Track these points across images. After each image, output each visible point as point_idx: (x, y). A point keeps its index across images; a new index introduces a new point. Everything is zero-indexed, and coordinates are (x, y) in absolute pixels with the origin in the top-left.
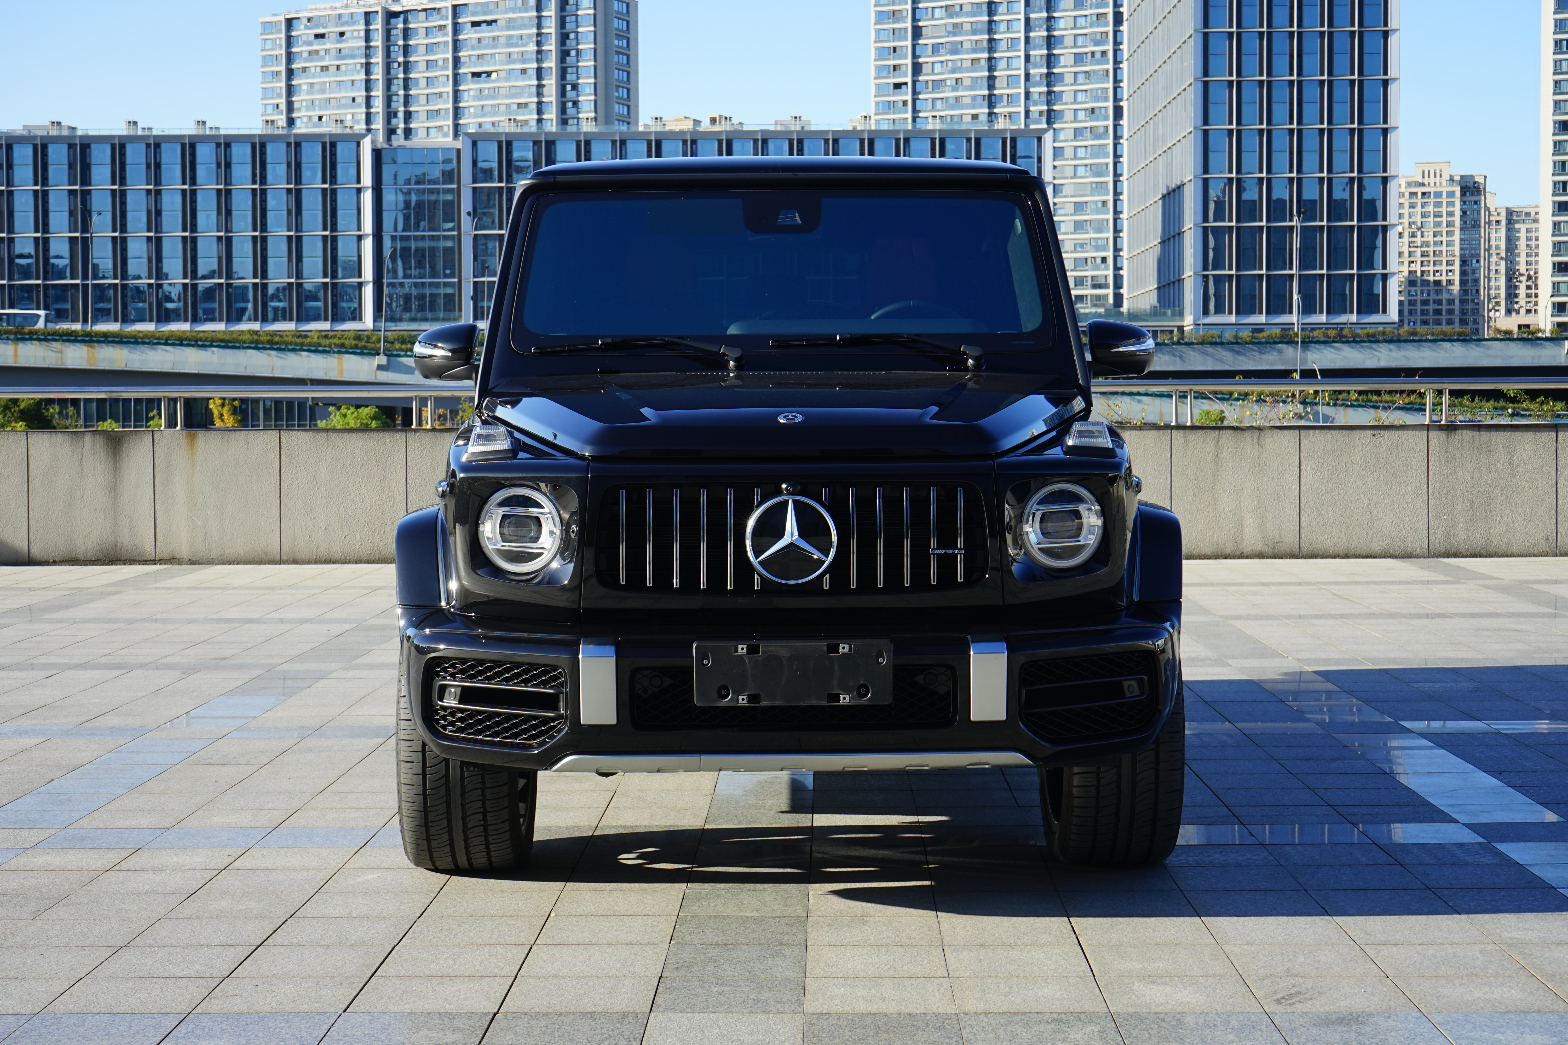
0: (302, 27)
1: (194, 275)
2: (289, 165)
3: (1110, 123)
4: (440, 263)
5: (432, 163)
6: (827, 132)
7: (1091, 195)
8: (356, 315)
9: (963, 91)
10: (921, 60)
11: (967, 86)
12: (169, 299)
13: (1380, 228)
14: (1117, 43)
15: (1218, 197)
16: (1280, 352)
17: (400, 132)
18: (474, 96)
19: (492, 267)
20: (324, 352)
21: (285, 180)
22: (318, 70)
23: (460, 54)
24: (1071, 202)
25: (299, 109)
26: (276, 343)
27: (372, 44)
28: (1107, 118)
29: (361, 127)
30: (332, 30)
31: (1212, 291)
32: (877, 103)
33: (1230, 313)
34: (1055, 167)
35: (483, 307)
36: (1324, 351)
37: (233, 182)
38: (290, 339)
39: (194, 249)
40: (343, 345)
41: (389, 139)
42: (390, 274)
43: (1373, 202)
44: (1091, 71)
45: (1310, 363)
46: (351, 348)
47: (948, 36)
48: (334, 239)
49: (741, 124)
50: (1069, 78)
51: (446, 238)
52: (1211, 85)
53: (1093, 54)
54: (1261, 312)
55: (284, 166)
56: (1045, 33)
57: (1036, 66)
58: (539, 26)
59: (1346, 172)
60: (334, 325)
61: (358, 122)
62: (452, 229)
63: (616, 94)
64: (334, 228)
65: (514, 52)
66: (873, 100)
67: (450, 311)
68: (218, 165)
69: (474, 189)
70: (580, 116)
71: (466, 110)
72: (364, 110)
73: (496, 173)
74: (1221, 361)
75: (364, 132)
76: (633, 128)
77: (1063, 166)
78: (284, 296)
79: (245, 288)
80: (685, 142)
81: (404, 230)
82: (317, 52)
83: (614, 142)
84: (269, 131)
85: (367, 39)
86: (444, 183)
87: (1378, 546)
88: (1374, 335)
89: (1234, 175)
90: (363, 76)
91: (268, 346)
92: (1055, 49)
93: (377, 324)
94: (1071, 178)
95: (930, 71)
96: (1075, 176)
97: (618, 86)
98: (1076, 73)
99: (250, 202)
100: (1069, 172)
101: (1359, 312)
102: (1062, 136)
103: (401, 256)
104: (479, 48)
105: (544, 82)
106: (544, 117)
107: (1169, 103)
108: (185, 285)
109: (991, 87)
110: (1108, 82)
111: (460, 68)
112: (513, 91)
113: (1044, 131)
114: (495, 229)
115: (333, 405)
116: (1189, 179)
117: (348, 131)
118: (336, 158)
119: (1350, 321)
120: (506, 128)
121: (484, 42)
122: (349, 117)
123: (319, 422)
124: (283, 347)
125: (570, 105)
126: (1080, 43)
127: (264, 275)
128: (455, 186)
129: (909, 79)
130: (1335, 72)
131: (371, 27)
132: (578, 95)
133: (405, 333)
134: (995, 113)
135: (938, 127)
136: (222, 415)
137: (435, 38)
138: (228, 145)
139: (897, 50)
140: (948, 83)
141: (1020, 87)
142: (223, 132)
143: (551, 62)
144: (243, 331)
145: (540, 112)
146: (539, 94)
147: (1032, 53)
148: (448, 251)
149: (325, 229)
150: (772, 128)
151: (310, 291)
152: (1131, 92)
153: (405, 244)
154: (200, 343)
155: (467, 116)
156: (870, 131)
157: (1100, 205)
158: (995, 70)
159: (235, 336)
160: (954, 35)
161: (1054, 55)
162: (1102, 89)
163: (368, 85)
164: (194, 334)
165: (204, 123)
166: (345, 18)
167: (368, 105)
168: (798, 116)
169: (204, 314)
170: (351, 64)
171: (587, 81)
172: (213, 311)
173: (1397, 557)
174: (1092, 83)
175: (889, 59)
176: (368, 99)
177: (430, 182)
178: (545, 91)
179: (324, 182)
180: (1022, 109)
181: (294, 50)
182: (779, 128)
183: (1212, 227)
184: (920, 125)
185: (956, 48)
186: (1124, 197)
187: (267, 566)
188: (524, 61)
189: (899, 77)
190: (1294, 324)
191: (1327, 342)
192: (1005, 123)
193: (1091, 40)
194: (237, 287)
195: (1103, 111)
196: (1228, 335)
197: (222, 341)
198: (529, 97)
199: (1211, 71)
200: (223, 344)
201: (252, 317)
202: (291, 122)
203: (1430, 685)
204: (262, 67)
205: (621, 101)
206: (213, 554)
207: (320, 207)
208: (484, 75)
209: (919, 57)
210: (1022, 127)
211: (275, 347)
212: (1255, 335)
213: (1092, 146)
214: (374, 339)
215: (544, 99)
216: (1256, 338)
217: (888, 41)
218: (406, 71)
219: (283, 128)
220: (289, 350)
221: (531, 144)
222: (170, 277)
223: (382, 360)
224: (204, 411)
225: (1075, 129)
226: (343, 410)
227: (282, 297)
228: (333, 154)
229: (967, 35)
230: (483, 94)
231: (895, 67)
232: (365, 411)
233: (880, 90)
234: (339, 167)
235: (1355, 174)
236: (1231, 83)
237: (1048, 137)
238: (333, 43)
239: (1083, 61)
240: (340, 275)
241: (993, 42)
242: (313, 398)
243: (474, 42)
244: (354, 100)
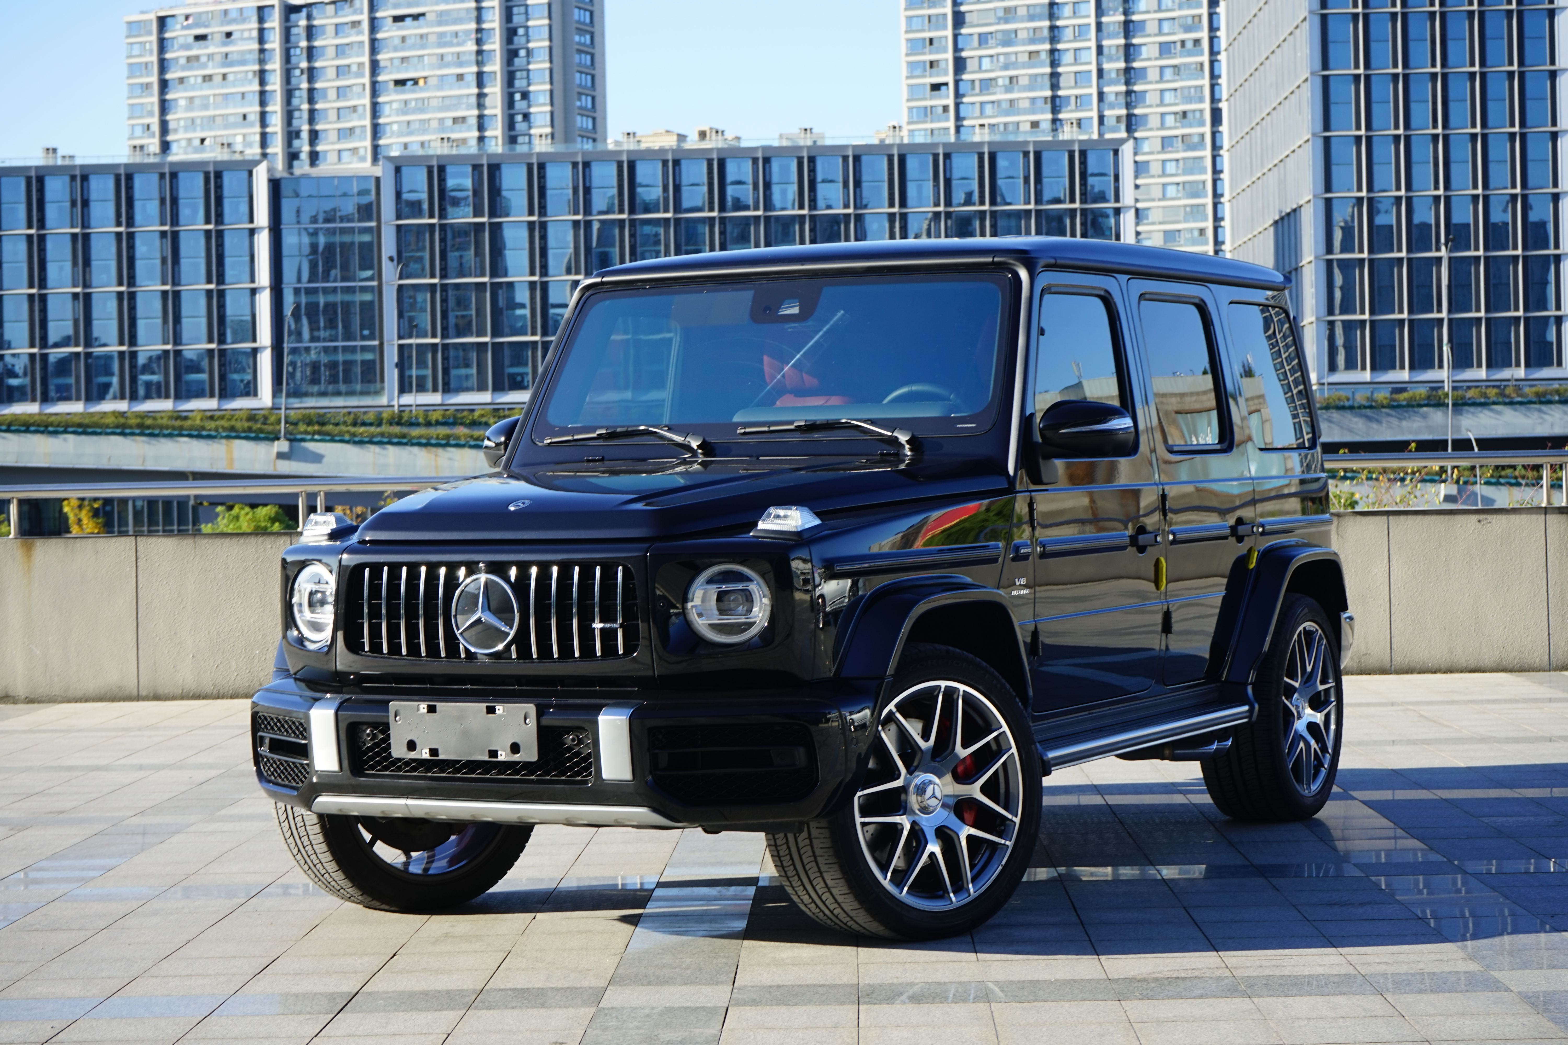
0: (179, 26)
1: (44, 344)
2: (163, 201)
3: (1207, 129)
4: (357, 320)
5: (345, 195)
6: (846, 147)
7: (1186, 221)
8: (251, 390)
9: (1019, 91)
10: (964, 54)
11: (1024, 86)
12: (12, 374)
13: (1552, 258)
14: (1213, 29)
15: (1346, 222)
16: (1425, 417)
17: (304, 156)
18: (397, 110)
19: (422, 325)
20: (209, 437)
21: (157, 219)
22: (200, 80)
23: (379, 57)
24: (1159, 231)
25: (176, 131)
26: (148, 427)
27: (267, 46)
28: (1202, 124)
29: (254, 151)
30: (216, 29)
31: (1340, 340)
32: (910, 109)
33: (1364, 368)
34: (1137, 187)
35: (411, 377)
36: (1481, 415)
37: (93, 223)
38: (165, 422)
39: (44, 310)
40: (232, 429)
41: (290, 166)
42: (293, 337)
43: (1542, 225)
44: (1181, 64)
45: (1463, 430)
46: (244, 431)
47: (998, 23)
48: (221, 294)
49: (738, 138)
50: (1153, 74)
51: (364, 289)
52: (1332, 82)
53: (1183, 43)
54: (1402, 367)
55: (156, 203)
56: (1122, 18)
57: (1111, 59)
58: (479, 20)
59: (1506, 188)
60: (223, 402)
61: (250, 145)
62: (371, 279)
63: (578, 104)
64: (221, 280)
65: (448, 53)
66: (905, 105)
67: (369, 381)
68: (73, 203)
69: (399, 227)
70: (532, 131)
71: (388, 128)
72: (258, 129)
73: (425, 206)
74: (1351, 431)
75: (258, 157)
76: (600, 147)
77: (1148, 185)
78: (159, 366)
79: (108, 357)
80: (665, 163)
81: (310, 281)
82: (197, 58)
83: (575, 165)
84: (138, 159)
85: (261, 40)
86: (360, 221)
87: (1488, 658)
88: (1545, 394)
89: (1364, 193)
90: (256, 87)
91: (138, 431)
92: (1134, 37)
93: (277, 400)
94: (1160, 200)
95: (976, 68)
96: (1164, 198)
97: (580, 94)
98: (1162, 68)
99: (114, 249)
100: (1157, 192)
101: (1527, 365)
102: (1146, 147)
103: (308, 315)
104: (403, 49)
105: (486, 90)
106: (487, 134)
107: (1280, 104)
108: (32, 356)
109: (1055, 86)
110: (1203, 78)
111: (378, 75)
112: (447, 102)
113: (1122, 141)
114: (425, 277)
115: (222, 504)
116: (1307, 199)
117: (237, 157)
118: (222, 192)
119: (1516, 376)
120: (439, 149)
121: (409, 42)
122: (239, 139)
123: (203, 526)
124: (157, 432)
125: (519, 118)
126: (1166, 29)
127: (133, 341)
128: (373, 224)
129: (950, 79)
130: (1489, 62)
131: (266, 25)
132: (529, 106)
133: (312, 411)
134: (1060, 120)
135: (987, 138)
136: (80, 521)
137: (347, 37)
138: (85, 178)
139: (935, 42)
140: (1000, 82)
141: (1091, 86)
142: (78, 161)
143: (495, 64)
144: (105, 413)
145: (481, 128)
146: (480, 106)
147: (1105, 43)
148: (367, 307)
149: (209, 281)
150: (776, 143)
151: (191, 361)
152: (1232, 91)
153: (312, 299)
154: (51, 429)
155: (388, 134)
156: (901, 146)
157: (1196, 234)
158: (1059, 65)
159: (96, 419)
160: (1007, 21)
161: (1134, 45)
162: (1196, 87)
163: (263, 98)
164: (44, 418)
165: (55, 150)
166: (233, 15)
167: (263, 123)
168: (808, 127)
169: (57, 392)
170: (241, 72)
171: (540, 88)
172: (68, 387)
173: (1511, 671)
174: (1182, 80)
175: (924, 54)
176: (263, 115)
177: (342, 219)
178: (488, 101)
179: (208, 221)
180: (1094, 114)
181: (168, 56)
182: (785, 143)
183: (1339, 260)
184: (965, 136)
185: (1008, 39)
186: (1226, 224)
187: (121, 704)
188: (461, 64)
189: (938, 75)
190: (1443, 382)
191: (1485, 404)
192: (1072, 132)
193: (1181, 26)
194: (98, 357)
195: (1198, 115)
196: (1360, 397)
197: (80, 425)
198: (468, 109)
199: (1332, 62)
200: (80, 430)
201: (118, 395)
202: (165, 146)
203: (1504, 819)
204: (129, 78)
205: (583, 112)
206: (56, 691)
207: (203, 254)
208: (410, 83)
209: (962, 50)
210: (1095, 136)
211: (147, 432)
212: (1395, 396)
213: (1184, 159)
214: (272, 419)
215: (486, 112)
216: (1395, 400)
217: (923, 31)
218: (311, 79)
219: (155, 154)
220: (165, 436)
221: (470, 169)
222: (13, 345)
223: (282, 445)
224: (57, 515)
225: (1163, 138)
226: (236, 510)
227: (156, 369)
228: (219, 187)
229: (1022, 21)
230: (409, 106)
231: (932, 64)
232: (263, 512)
233: (914, 92)
234: (227, 203)
235: (1518, 190)
236: (1357, 77)
237: (1127, 150)
238: (217, 46)
239: (1170, 52)
240: (229, 338)
241: (1056, 31)
242: (196, 497)
243: (397, 41)
244: (245, 117)
